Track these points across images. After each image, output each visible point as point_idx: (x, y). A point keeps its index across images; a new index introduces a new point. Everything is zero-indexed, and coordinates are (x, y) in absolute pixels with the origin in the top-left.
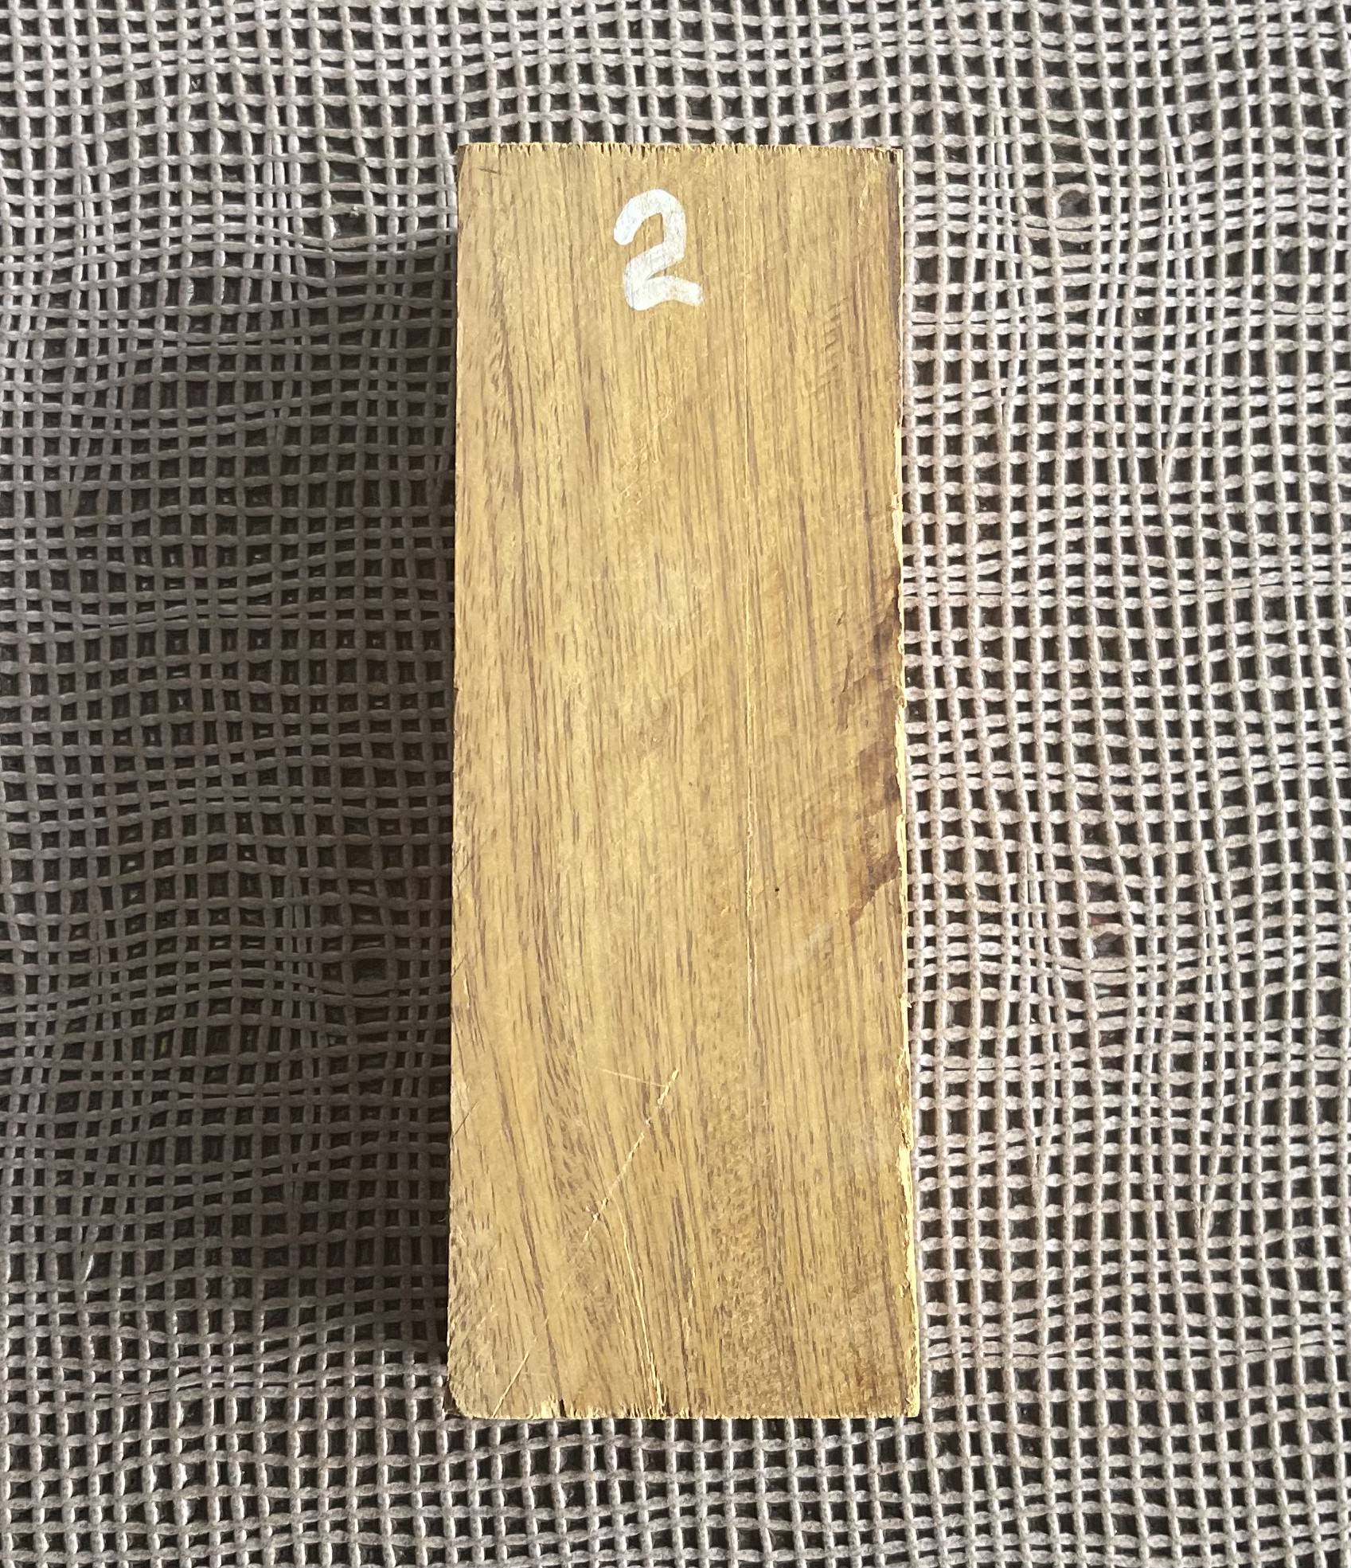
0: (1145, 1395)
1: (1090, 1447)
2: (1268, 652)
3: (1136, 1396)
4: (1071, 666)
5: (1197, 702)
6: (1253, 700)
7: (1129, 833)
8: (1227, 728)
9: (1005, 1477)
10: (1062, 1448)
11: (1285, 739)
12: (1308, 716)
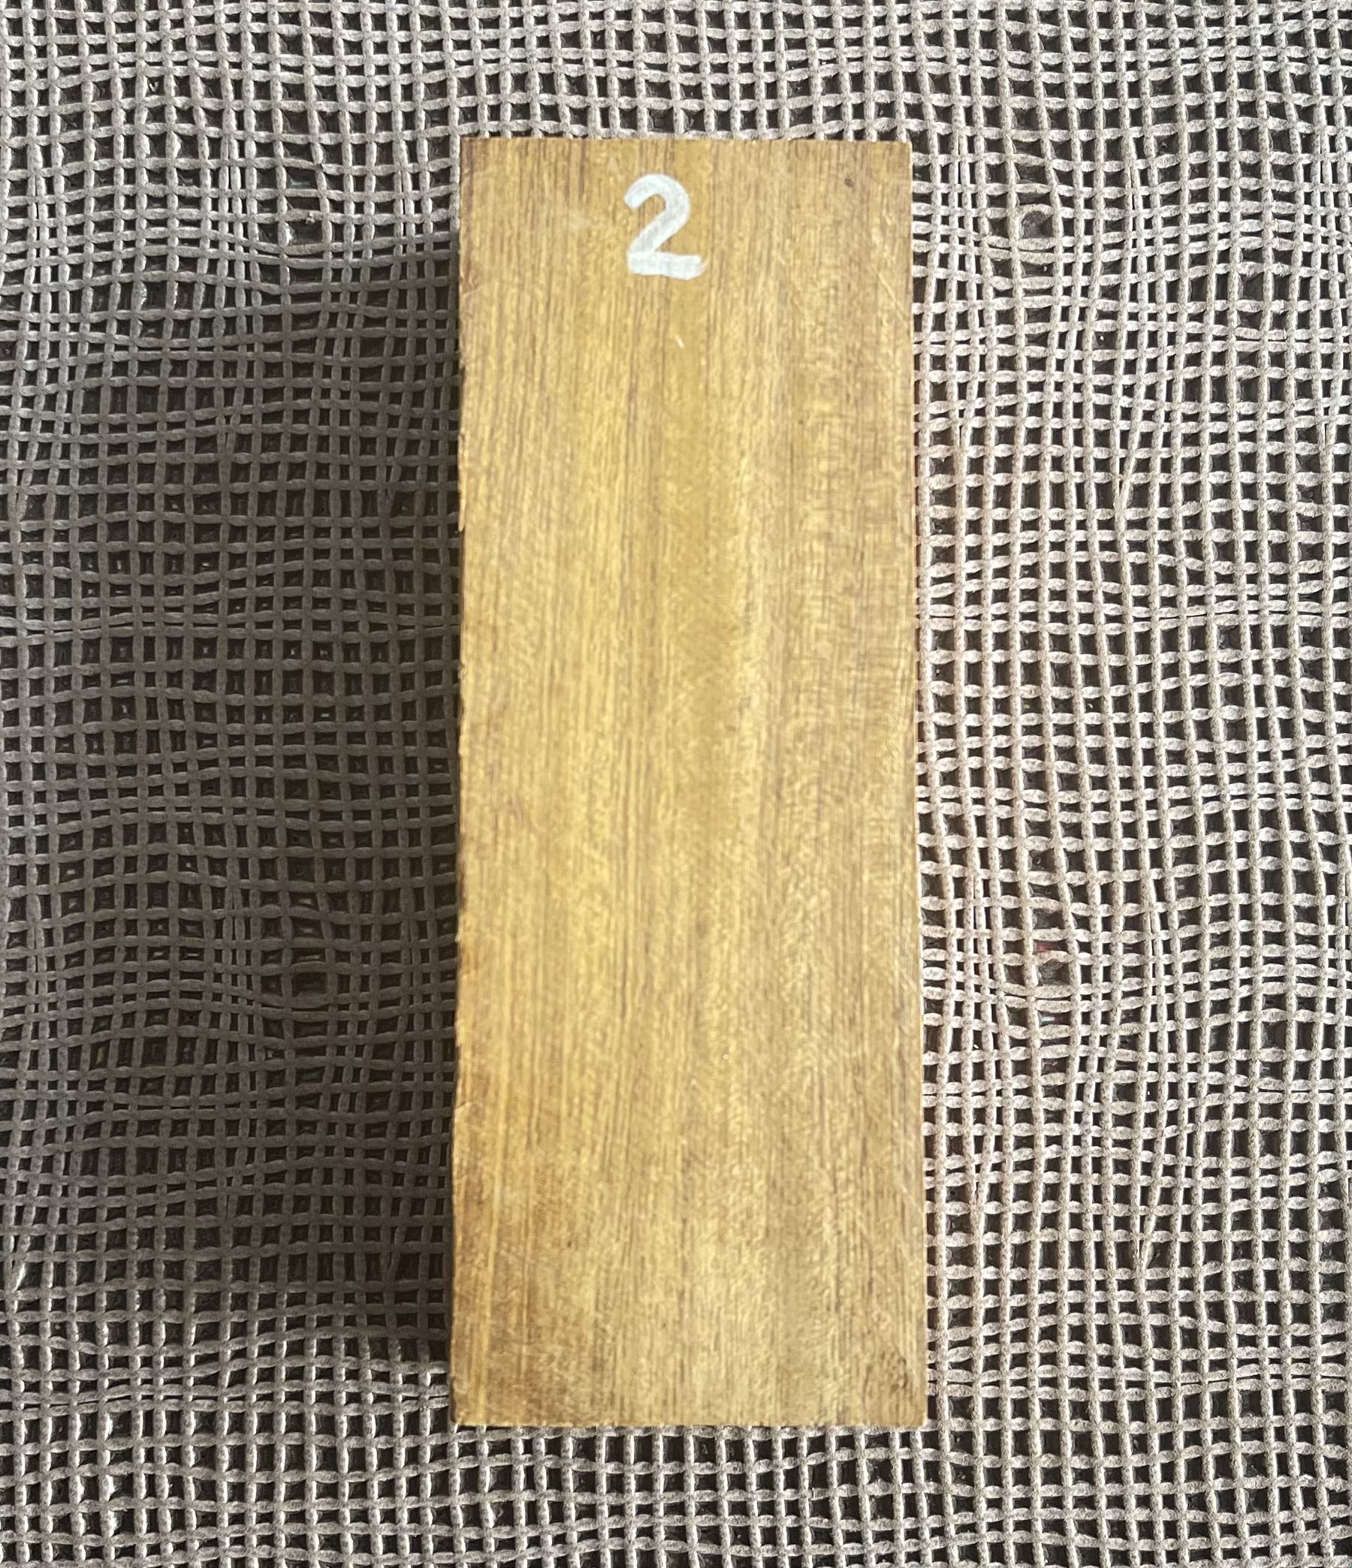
0: (1080, 1426)
1: (1023, 1477)
2: (1221, 681)
3: (1071, 1426)
4: (1022, 691)
5: (1148, 730)
6: (1205, 730)
7: (1077, 861)
8: (1178, 757)
9: (937, 1505)
10: (995, 1477)
11: (1236, 769)
12: (1261, 746)
